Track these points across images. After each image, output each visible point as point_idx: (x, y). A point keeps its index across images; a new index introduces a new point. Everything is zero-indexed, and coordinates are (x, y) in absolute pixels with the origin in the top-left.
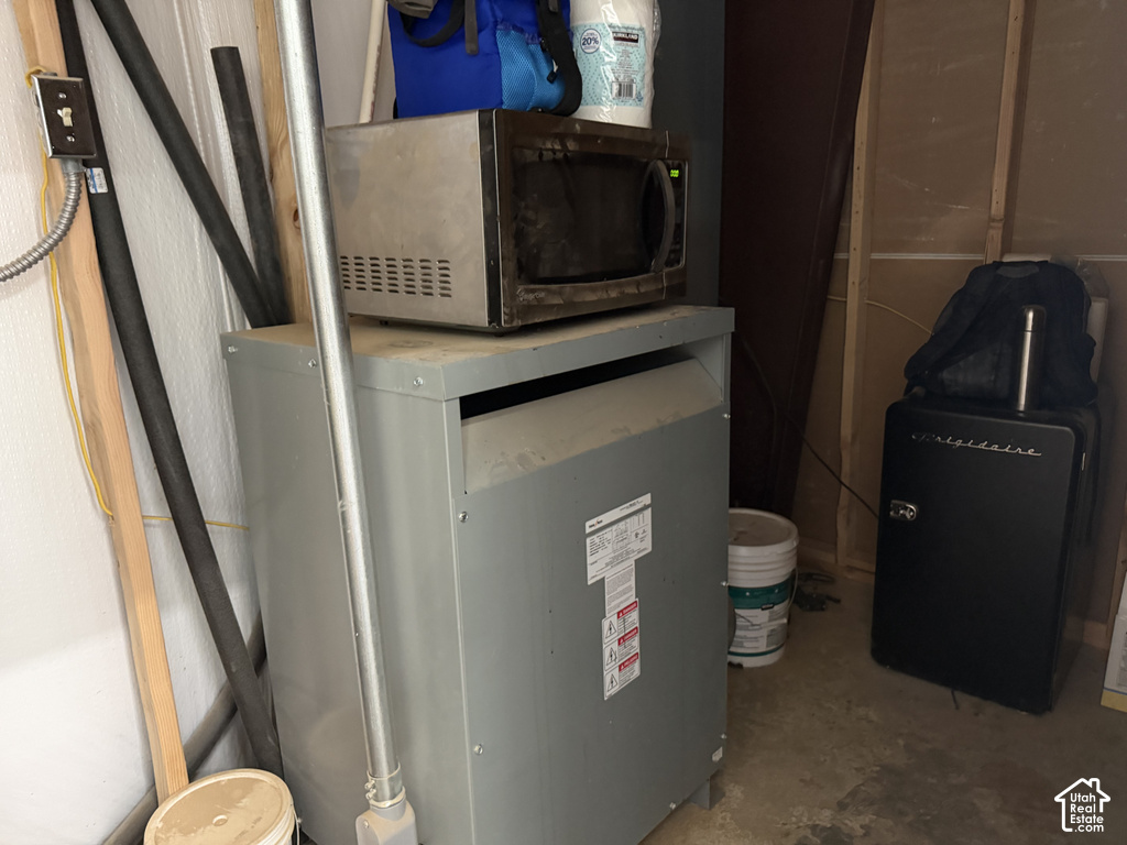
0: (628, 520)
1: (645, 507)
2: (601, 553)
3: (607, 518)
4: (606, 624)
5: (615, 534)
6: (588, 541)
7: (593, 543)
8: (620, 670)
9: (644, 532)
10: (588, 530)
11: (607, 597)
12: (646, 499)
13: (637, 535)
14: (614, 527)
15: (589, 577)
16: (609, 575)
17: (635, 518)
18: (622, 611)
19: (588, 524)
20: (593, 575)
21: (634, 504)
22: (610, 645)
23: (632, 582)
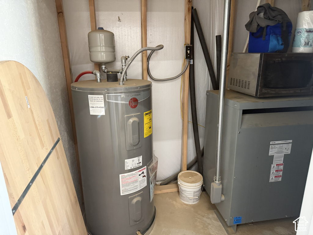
0: (284, 145)
1: (290, 143)
2: (274, 150)
3: (277, 142)
4: (272, 166)
5: (279, 146)
6: (271, 146)
7: (272, 147)
8: (275, 177)
9: (288, 148)
10: (271, 143)
11: (274, 160)
12: (291, 141)
13: (286, 149)
14: (279, 145)
15: (269, 154)
16: (275, 155)
17: (286, 145)
18: (278, 164)
19: (271, 142)
20: (271, 153)
21: (286, 141)
22: (273, 170)
23: (283, 159)
